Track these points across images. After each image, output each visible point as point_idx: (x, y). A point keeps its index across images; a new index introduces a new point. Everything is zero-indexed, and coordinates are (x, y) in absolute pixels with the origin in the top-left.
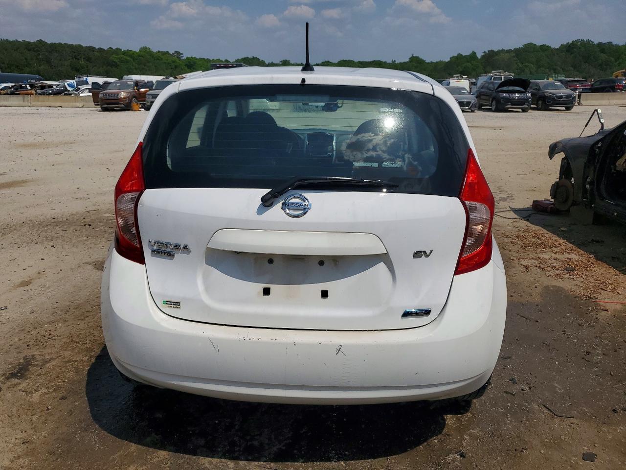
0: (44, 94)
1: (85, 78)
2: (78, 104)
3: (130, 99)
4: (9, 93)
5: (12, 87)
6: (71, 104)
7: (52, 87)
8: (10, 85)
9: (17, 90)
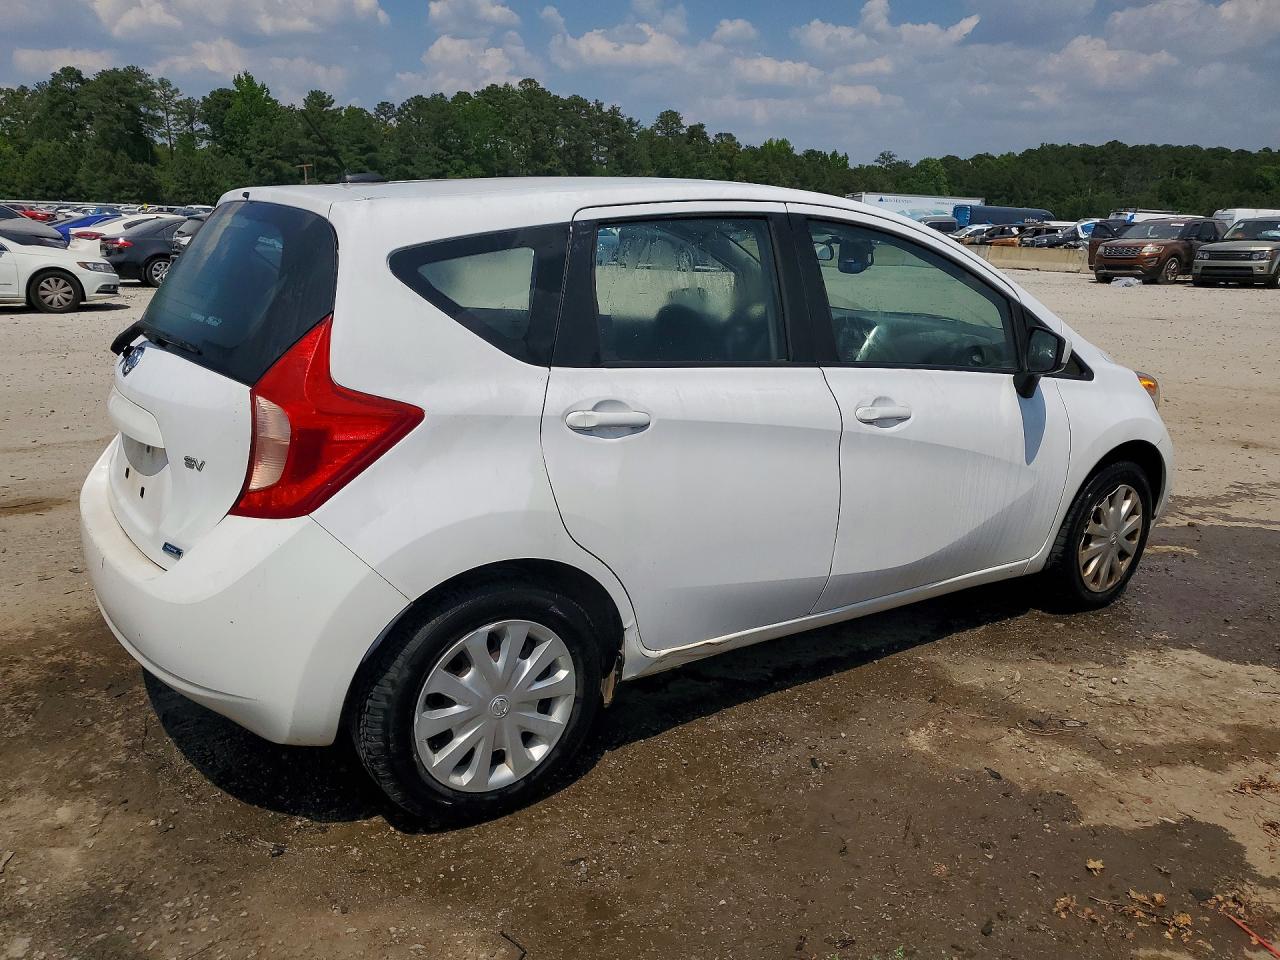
0: (1032, 245)
1: (1130, 214)
2: (1071, 267)
3: (1161, 260)
4: (977, 241)
5: (988, 230)
6: (1058, 265)
7: (1056, 231)
8: (985, 227)
9: (992, 236)
